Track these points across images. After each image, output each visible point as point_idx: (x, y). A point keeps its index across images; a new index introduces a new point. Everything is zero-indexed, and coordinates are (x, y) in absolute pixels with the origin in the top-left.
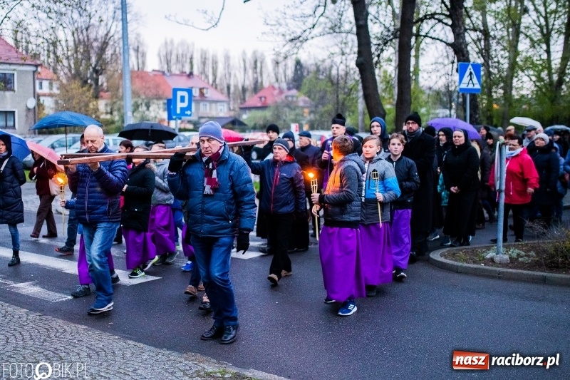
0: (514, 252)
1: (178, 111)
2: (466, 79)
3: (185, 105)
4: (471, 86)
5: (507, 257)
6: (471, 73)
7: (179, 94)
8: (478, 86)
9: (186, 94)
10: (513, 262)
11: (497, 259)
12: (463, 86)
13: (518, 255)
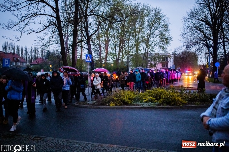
1: (5, 65)
2: (88, 58)
3: (7, 63)
4: (89, 60)
6: (89, 57)
7: (5, 60)
8: (91, 60)
9: (7, 60)
10: (93, 104)
11: (90, 103)
12: (87, 60)
13: (95, 102)
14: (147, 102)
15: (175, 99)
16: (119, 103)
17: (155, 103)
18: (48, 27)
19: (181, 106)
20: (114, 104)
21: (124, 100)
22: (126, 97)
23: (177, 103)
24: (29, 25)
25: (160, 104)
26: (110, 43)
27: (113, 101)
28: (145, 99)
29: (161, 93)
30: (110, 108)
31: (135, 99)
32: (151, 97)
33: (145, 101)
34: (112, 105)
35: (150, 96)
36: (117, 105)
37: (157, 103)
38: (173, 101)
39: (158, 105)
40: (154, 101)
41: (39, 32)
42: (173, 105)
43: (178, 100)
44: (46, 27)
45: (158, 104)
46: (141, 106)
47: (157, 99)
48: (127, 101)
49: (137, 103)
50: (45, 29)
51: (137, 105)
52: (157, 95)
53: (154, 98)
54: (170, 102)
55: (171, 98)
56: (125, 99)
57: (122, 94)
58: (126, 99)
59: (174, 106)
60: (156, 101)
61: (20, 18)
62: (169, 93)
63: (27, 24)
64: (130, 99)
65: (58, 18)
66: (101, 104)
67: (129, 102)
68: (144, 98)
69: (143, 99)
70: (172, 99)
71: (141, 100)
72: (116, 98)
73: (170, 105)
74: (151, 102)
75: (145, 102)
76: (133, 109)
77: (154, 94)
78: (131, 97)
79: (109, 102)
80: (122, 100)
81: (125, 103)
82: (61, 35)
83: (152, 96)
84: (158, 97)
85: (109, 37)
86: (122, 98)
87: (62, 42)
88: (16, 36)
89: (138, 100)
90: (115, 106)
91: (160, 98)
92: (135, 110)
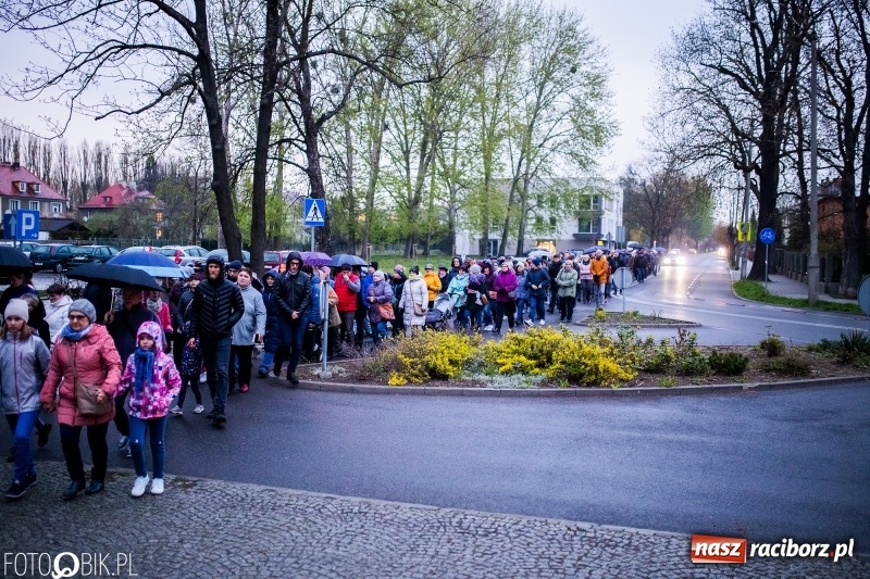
0: (336, 369)
1: (23, 234)
2: (311, 213)
3: (31, 227)
4: (315, 220)
5: (330, 373)
6: (316, 208)
7: (25, 216)
8: (321, 220)
9: (31, 216)
10: (335, 377)
11: (322, 375)
12: (308, 219)
13: (340, 371)
14: (507, 373)
15: (596, 366)
16: (417, 376)
17: (533, 378)
18: (168, 92)
19: (615, 388)
20: (401, 378)
21: (435, 366)
22: (439, 356)
23: (603, 378)
25: (551, 381)
26: (386, 136)
27: (400, 367)
28: (504, 364)
29: (554, 346)
30: (388, 393)
31: (468, 363)
32: (523, 358)
33: (502, 369)
34: (395, 380)
35: (519, 354)
36: (410, 382)
37: (539, 378)
38: (590, 373)
39: (543, 384)
40: (532, 369)
41: (138, 112)
42: (589, 385)
43: (606, 370)
44: (164, 95)
45: (543, 381)
46: (490, 387)
47: (541, 366)
48: (445, 370)
49: (477, 377)
50: (158, 100)
51: (475, 383)
52: (541, 351)
53: (533, 362)
54: (582, 375)
55: (584, 363)
56: (439, 362)
57: (429, 347)
58: (441, 363)
59: (593, 389)
60: (537, 370)
61: (69, 59)
62: (581, 346)
63: (90, 78)
64: (452, 362)
65: (203, 60)
66: (362, 379)
67: (452, 374)
68: (499, 361)
69: (497, 363)
70: (586, 365)
71: (488, 366)
72: (408, 361)
73: (580, 386)
74: (520, 375)
75: (503, 373)
76: (461, 394)
77: (532, 348)
78: (458, 357)
79: (387, 370)
80: (427, 366)
81: (436, 375)
82: (215, 122)
83: (525, 355)
84: (543, 358)
85: (384, 115)
86: (427, 358)
87: (218, 147)
89: (481, 365)
90: (406, 384)
91: (550, 360)
92: (470, 399)
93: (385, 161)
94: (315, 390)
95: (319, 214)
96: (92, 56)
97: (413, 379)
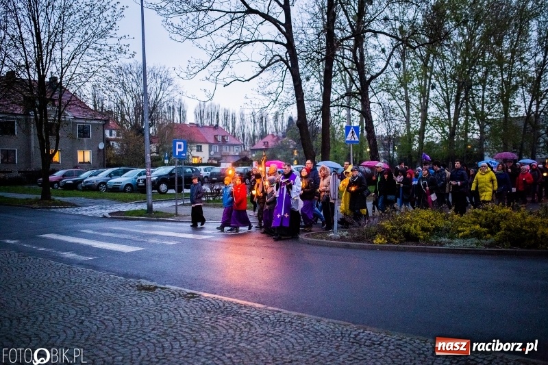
0: (344, 234)
1: (177, 154)
2: (350, 135)
3: (182, 150)
4: (353, 139)
5: (339, 236)
6: (353, 132)
7: (178, 143)
8: (357, 140)
9: (182, 143)
10: (342, 238)
11: (333, 237)
12: (348, 139)
13: (347, 235)
14: (465, 237)
15: (535, 233)
16: (396, 238)
17: (484, 241)
18: (266, 67)
20: (383, 239)
21: (409, 231)
22: (414, 224)
23: (540, 242)
24: (231, 65)
25: (498, 243)
26: (432, 94)
27: (383, 231)
28: (463, 231)
29: (504, 217)
30: (374, 248)
31: (437, 229)
32: (478, 227)
33: (461, 234)
34: (378, 240)
35: (474, 223)
36: (389, 242)
37: (489, 242)
38: (530, 238)
39: (491, 245)
40: (485, 235)
41: (249, 80)
42: (529, 247)
43: (544, 236)
44: (264, 68)
45: (491, 243)
46: (447, 246)
47: (492, 233)
48: (417, 234)
49: (440, 239)
50: (261, 72)
51: (437, 243)
52: (493, 221)
53: (486, 229)
54: (523, 240)
55: (524, 230)
56: (412, 228)
58: (414, 229)
59: (533, 250)
60: (489, 236)
61: (212, 53)
63: (226, 63)
64: (424, 229)
65: (290, 46)
66: (358, 240)
67: (422, 237)
68: (460, 229)
69: (457, 230)
70: (527, 232)
71: (451, 232)
72: (389, 227)
73: (521, 247)
74: (473, 239)
75: (461, 237)
76: (424, 251)
77: (486, 219)
78: (429, 225)
79: (374, 234)
80: (403, 231)
81: (410, 237)
82: (297, 83)
83: (479, 224)
84: (494, 226)
86: (404, 225)
87: (299, 99)
88: (205, 91)
89: (448, 231)
90: (387, 243)
92: (429, 254)
93: (432, 109)
94: (323, 246)
95: (355, 136)
96: (226, 50)
97: (393, 240)
